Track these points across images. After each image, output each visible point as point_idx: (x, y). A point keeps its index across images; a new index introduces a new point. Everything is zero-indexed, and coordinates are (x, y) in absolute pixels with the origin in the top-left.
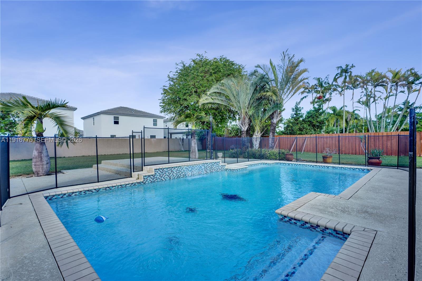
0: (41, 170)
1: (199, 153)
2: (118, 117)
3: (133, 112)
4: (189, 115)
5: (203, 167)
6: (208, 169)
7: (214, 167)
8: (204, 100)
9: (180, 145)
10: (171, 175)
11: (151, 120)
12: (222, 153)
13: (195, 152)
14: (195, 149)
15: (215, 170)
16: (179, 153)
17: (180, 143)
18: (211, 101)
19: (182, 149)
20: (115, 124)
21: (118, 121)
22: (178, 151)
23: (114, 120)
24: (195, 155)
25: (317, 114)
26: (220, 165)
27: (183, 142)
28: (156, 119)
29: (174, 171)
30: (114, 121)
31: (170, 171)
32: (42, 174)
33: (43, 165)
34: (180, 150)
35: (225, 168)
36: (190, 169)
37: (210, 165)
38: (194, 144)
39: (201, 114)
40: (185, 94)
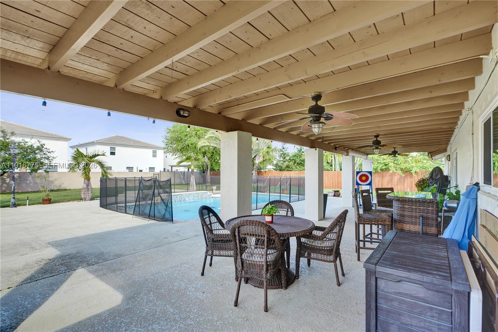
0: (88, 197)
1: (196, 187)
2: (115, 148)
3: (131, 142)
4: (189, 158)
5: (196, 195)
6: (200, 196)
7: (204, 195)
8: (202, 144)
9: (181, 178)
10: (176, 199)
11: (150, 151)
12: (216, 187)
13: (193, 185)
14: (193, 183)
15: (204, 197)
16: (180, 186)
17: (182, 177)
18: (208, 144)
19: (183, 183)
20: (111, 154)
21: (115, 152)
22: (179, 184)
23: (110, 150)
24: (194, 188)
25: (300, 153)
26: (208, 194)
27: (184, 176)
28: (156, 150)
29: (178, 197)
30: (111, 152)
31: (176, 197)
32: (88, 200)
33: (89, 193)
34: (181, 184)
35: (211, 196)
36: (188, 196)
37: (201, 194)
38: (193, 180)
39: (198, 157)
40: (186, 135)
